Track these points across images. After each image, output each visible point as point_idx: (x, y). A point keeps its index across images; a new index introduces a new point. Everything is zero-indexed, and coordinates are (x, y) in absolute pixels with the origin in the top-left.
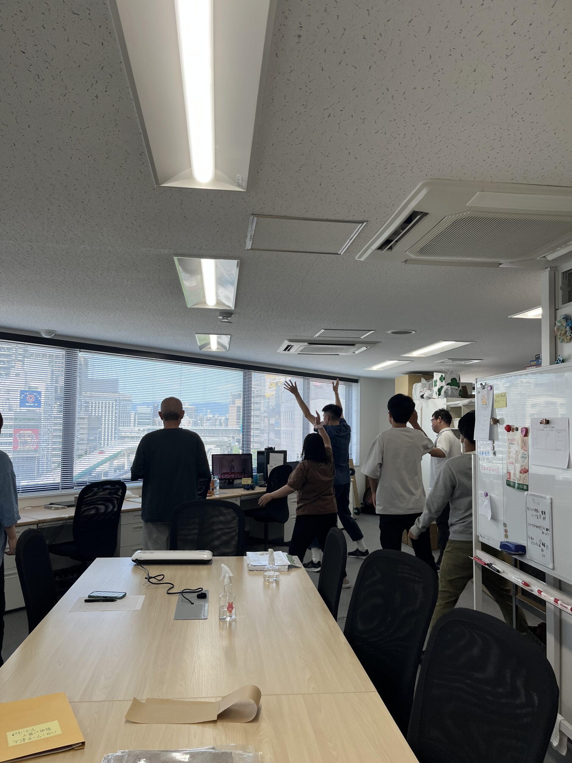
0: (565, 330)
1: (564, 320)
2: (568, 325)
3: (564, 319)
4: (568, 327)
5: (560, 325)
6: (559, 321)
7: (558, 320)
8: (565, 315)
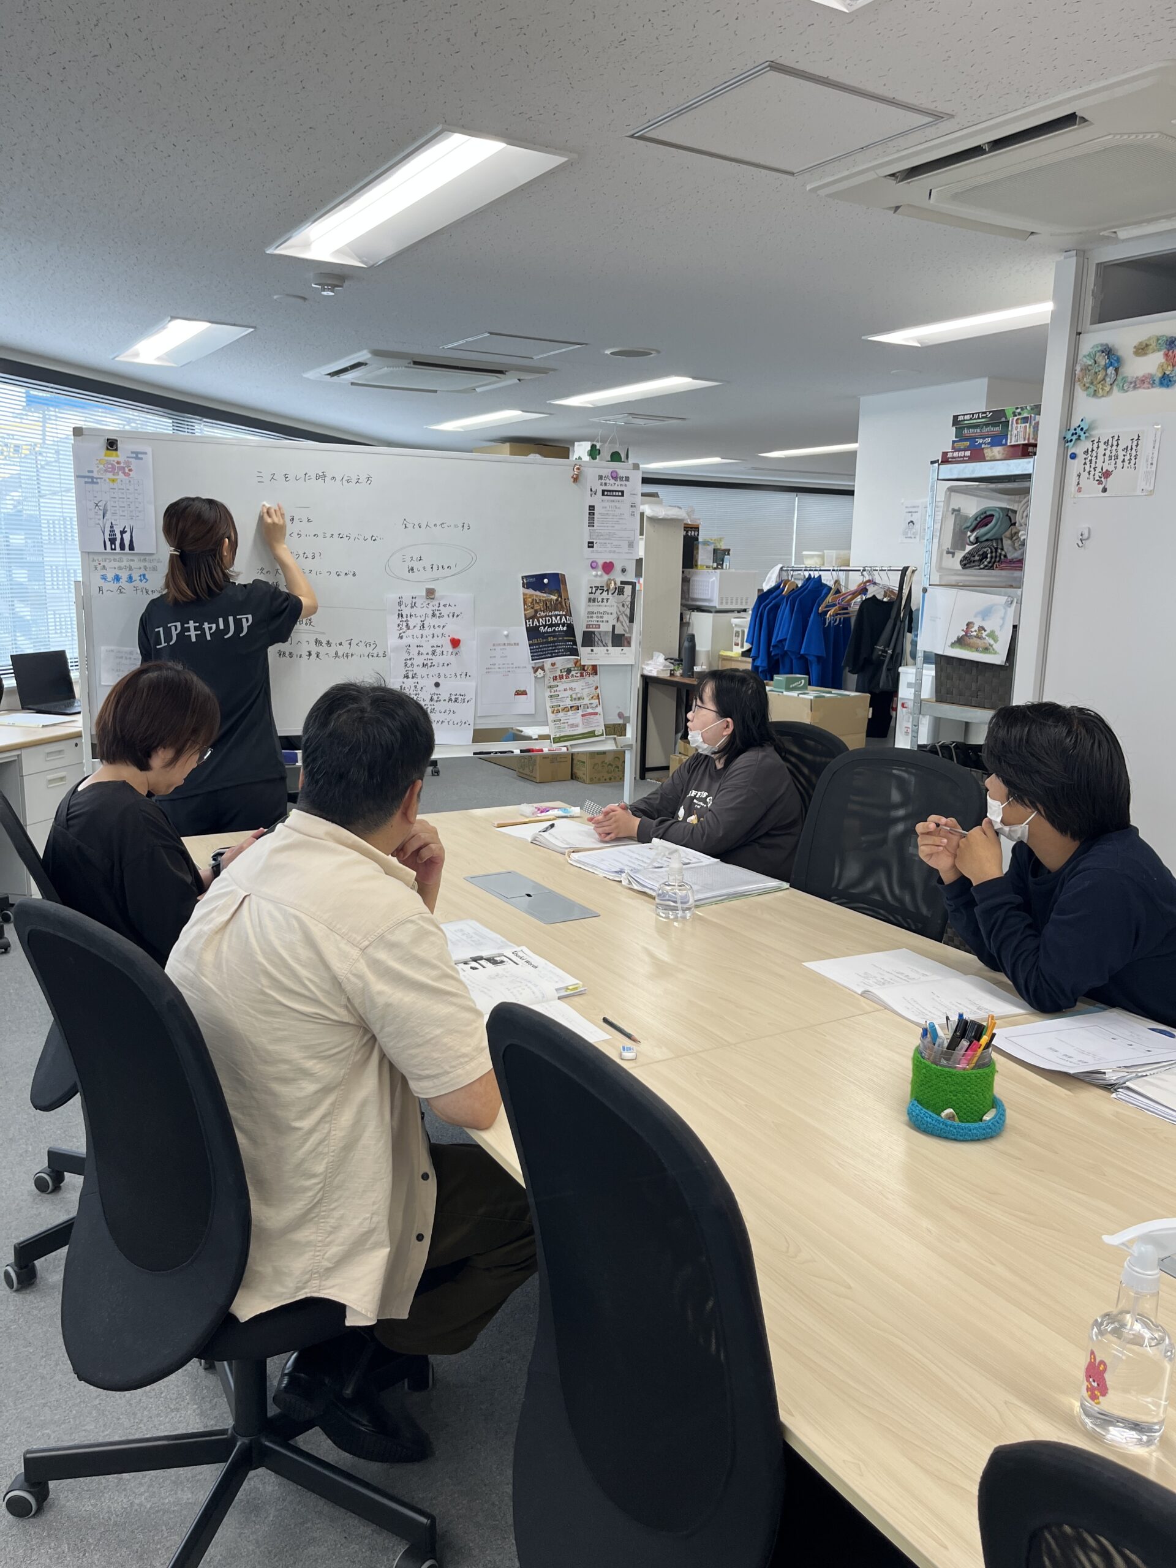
0: (1104, 374)
1: (1104, 354)
2: (1111, 364)
3: (1103, 352)
4: (1111, 368)
5: (1090, 363)
6: (1089, 355)
7: (1087, 353)
8: (1102, 345)
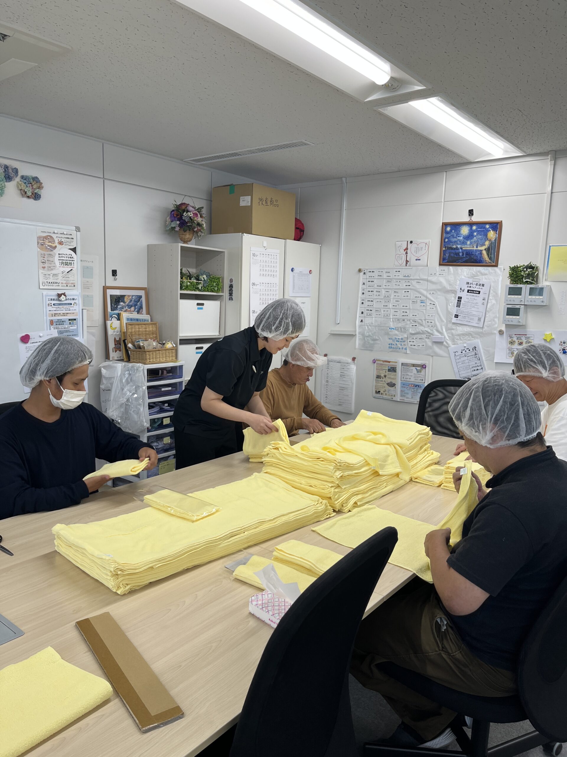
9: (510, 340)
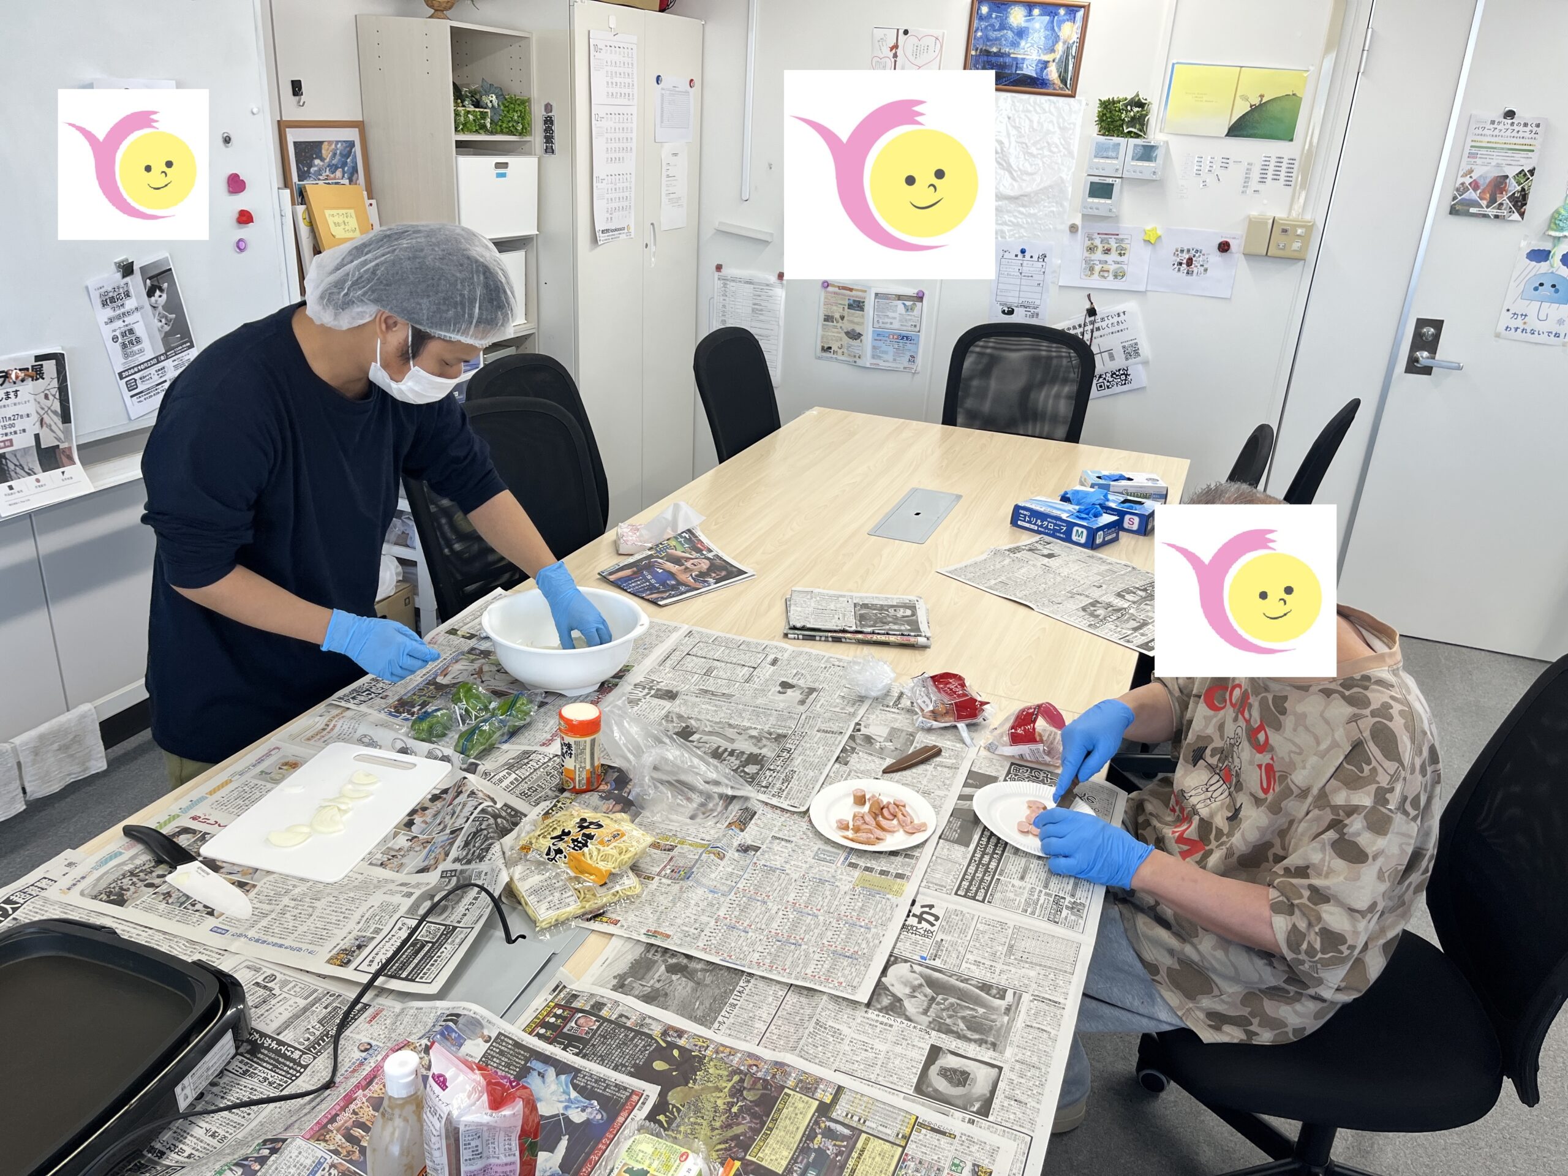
9: (1088, 243)
